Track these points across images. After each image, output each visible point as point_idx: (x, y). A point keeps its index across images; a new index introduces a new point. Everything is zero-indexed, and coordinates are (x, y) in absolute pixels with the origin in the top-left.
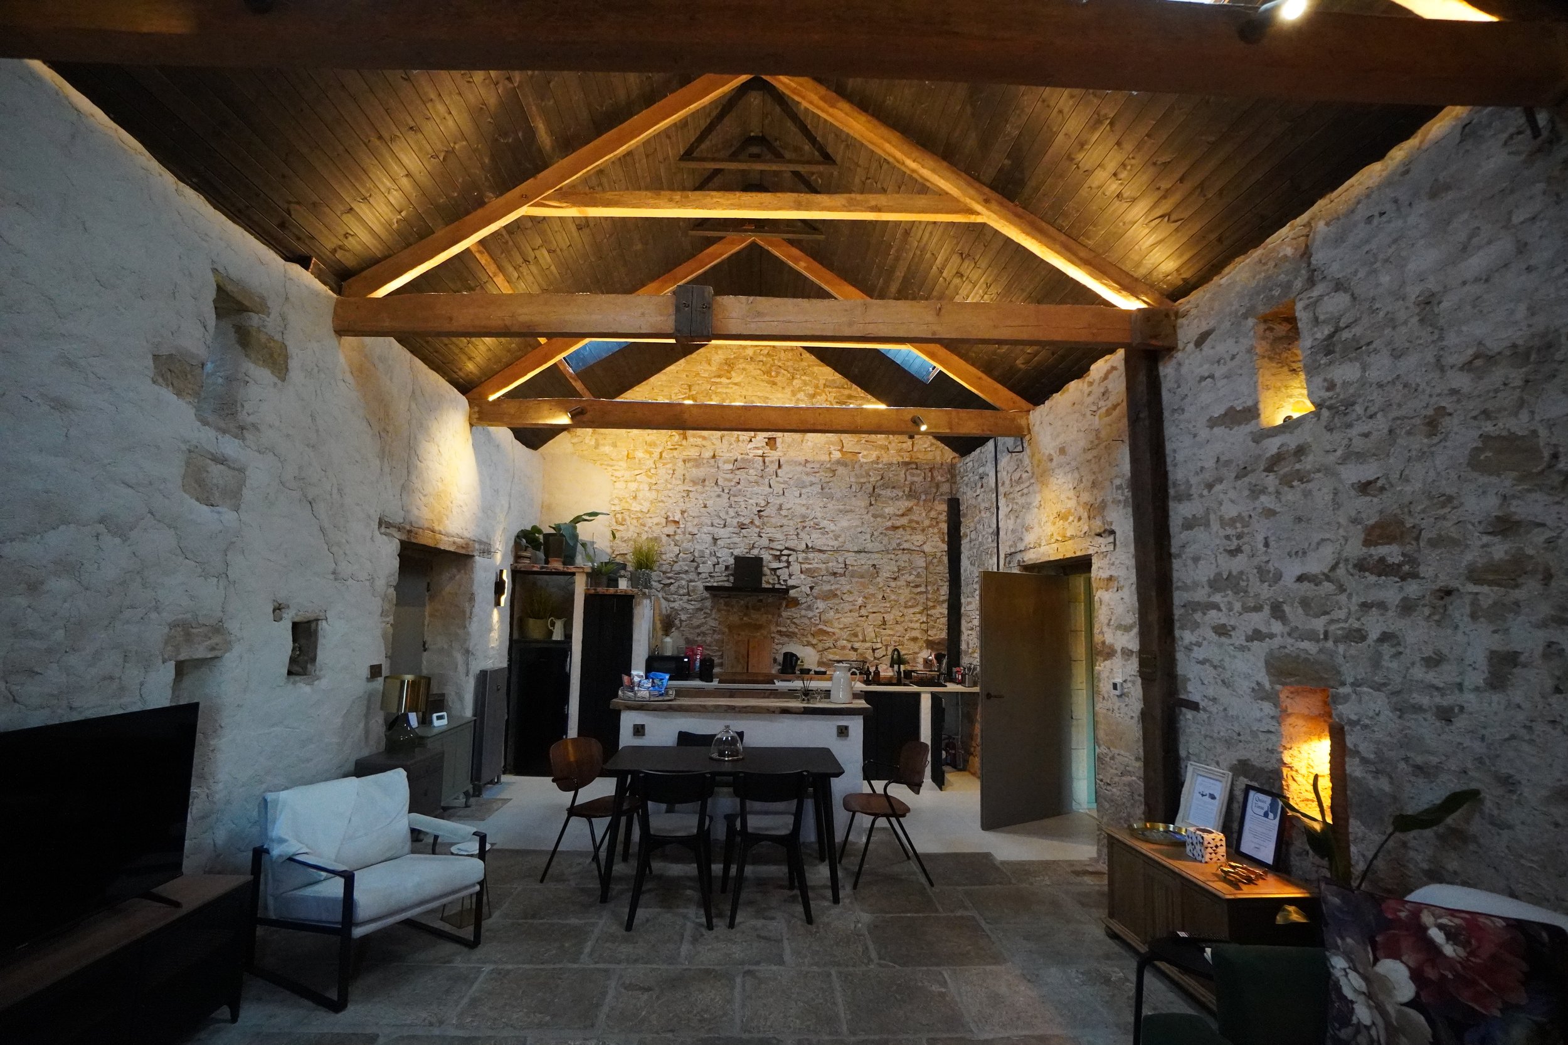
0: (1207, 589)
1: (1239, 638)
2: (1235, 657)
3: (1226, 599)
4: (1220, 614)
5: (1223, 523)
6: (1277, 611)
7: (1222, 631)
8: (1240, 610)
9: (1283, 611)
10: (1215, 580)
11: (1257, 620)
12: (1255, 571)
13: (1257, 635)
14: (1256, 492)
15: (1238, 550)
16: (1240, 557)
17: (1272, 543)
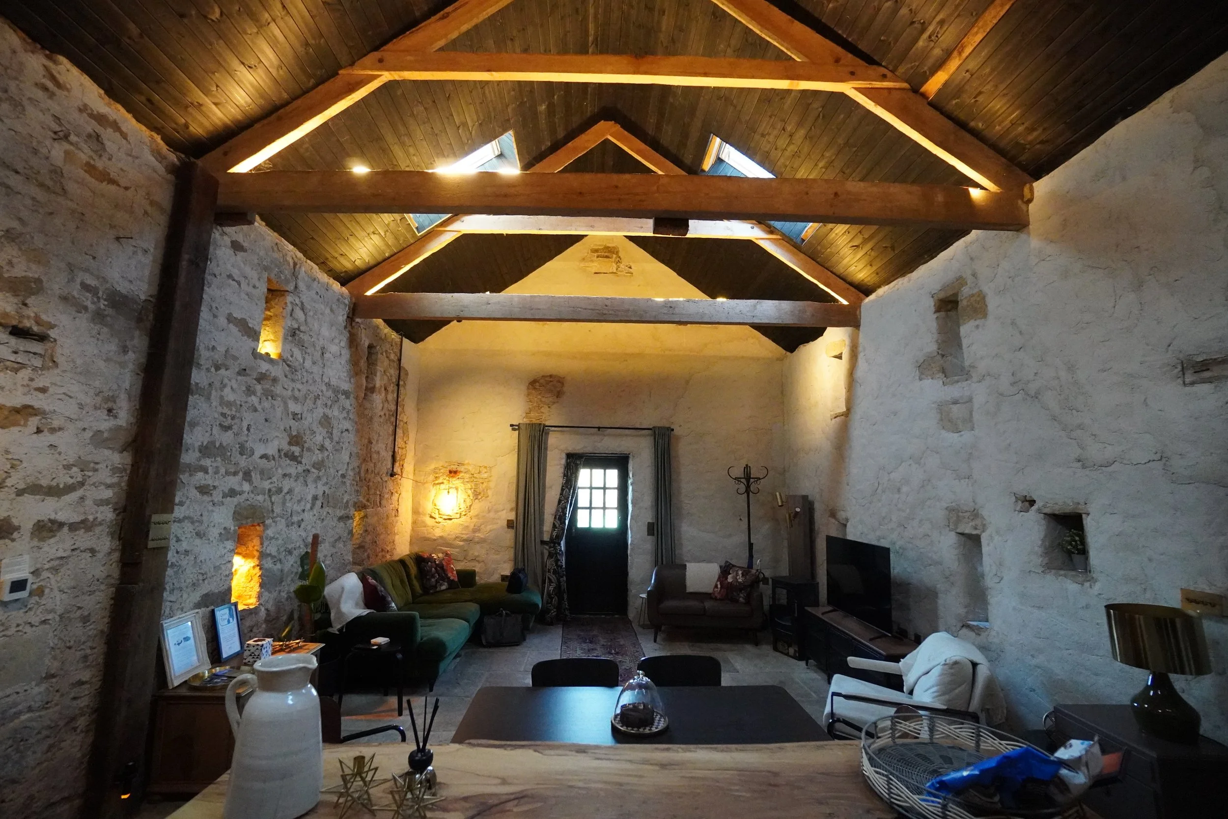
0: (197, 454)
1: (217, 496)
2: (213, 511)
3: (215, 465)
4: (207, 477)
5: (223, 402)
6: (247, 476)
7: (204, 490)
8: (224, 474)
9: (251, 476)
10: (206, 447)
11: (233, 482)
12: (237, 446)
13: (232, 493)
14: (250, 391)
15: (229, 428)
16: (230, 433)
17: (252, 430)
